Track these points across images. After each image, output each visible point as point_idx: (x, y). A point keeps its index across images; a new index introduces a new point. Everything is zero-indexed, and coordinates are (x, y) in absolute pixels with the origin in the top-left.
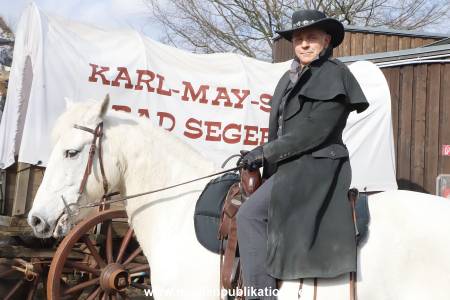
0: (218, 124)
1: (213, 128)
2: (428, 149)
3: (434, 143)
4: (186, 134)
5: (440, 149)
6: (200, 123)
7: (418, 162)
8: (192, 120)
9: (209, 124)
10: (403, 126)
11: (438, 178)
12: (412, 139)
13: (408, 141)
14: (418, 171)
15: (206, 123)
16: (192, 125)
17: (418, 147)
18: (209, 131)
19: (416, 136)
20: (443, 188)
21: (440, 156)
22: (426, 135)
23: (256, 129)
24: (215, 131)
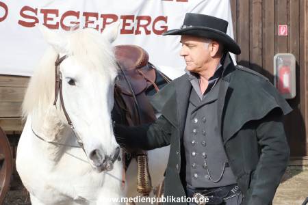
0: (56, 12)
1: (49, 15)
2: (265, 30)
3: (270, 24)
4: (21, 23)
5: (276, 30)
6: (35, 11)
7: (256, 43)
8: (26, 8)
9: (45, 12)
10: (241, 8)
11: (275, 58)
12: (250, 21)
13: (247, 22)
14: (256, 51)
15: (42, 11)
16: (26, 13)
17: (256, 28)
18: (46, 19)
19: (254, 18)
20: (280, 66)
21: (276, 37)
22: (263, 17)
23: (96, 15)
24: (52, 19)
